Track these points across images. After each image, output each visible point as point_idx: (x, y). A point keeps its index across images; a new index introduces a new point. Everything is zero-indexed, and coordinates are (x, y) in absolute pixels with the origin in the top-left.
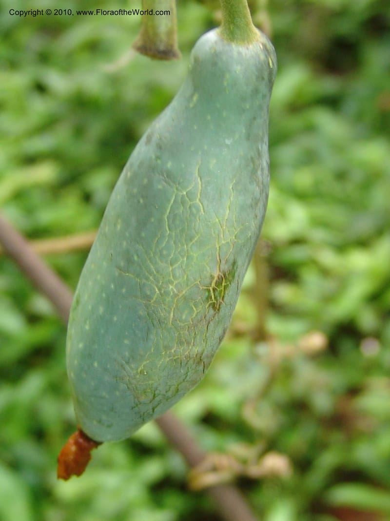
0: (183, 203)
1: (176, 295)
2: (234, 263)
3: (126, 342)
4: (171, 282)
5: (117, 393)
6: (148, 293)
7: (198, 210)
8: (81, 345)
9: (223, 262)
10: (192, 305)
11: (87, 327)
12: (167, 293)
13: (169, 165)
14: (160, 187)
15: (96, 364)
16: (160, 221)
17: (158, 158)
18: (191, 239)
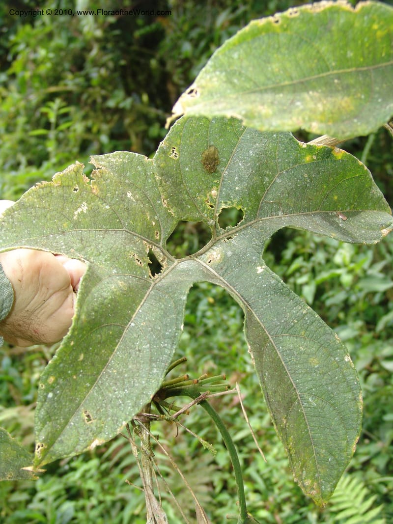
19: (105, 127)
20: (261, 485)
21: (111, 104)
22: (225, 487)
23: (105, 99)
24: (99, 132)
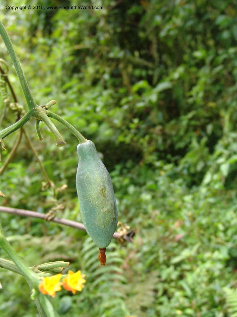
0: (87, 178)
1: (95, 198)
2: (104, 186)
3: (92, 215)
4: (93, 195)
5: (97, 229)
6: (90, 201)
7: (90, 178)
8: (85, 223)
9: (101, 186)
10: (99, 198)
11: (84, 218)
12: (93, 198)
13: (82, 173)
14: (82, 178)
15: (90, 225)
16: (85, 184)
17: (79, 173)
18: (92, 184)
19: (108, 70)
20: (189, 292)
21: (112, 55)
22: (165, 292)
23: (108, 52)
24: (104, 73)
